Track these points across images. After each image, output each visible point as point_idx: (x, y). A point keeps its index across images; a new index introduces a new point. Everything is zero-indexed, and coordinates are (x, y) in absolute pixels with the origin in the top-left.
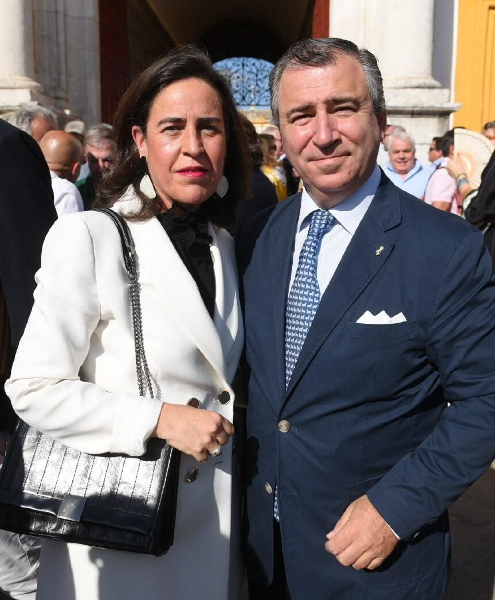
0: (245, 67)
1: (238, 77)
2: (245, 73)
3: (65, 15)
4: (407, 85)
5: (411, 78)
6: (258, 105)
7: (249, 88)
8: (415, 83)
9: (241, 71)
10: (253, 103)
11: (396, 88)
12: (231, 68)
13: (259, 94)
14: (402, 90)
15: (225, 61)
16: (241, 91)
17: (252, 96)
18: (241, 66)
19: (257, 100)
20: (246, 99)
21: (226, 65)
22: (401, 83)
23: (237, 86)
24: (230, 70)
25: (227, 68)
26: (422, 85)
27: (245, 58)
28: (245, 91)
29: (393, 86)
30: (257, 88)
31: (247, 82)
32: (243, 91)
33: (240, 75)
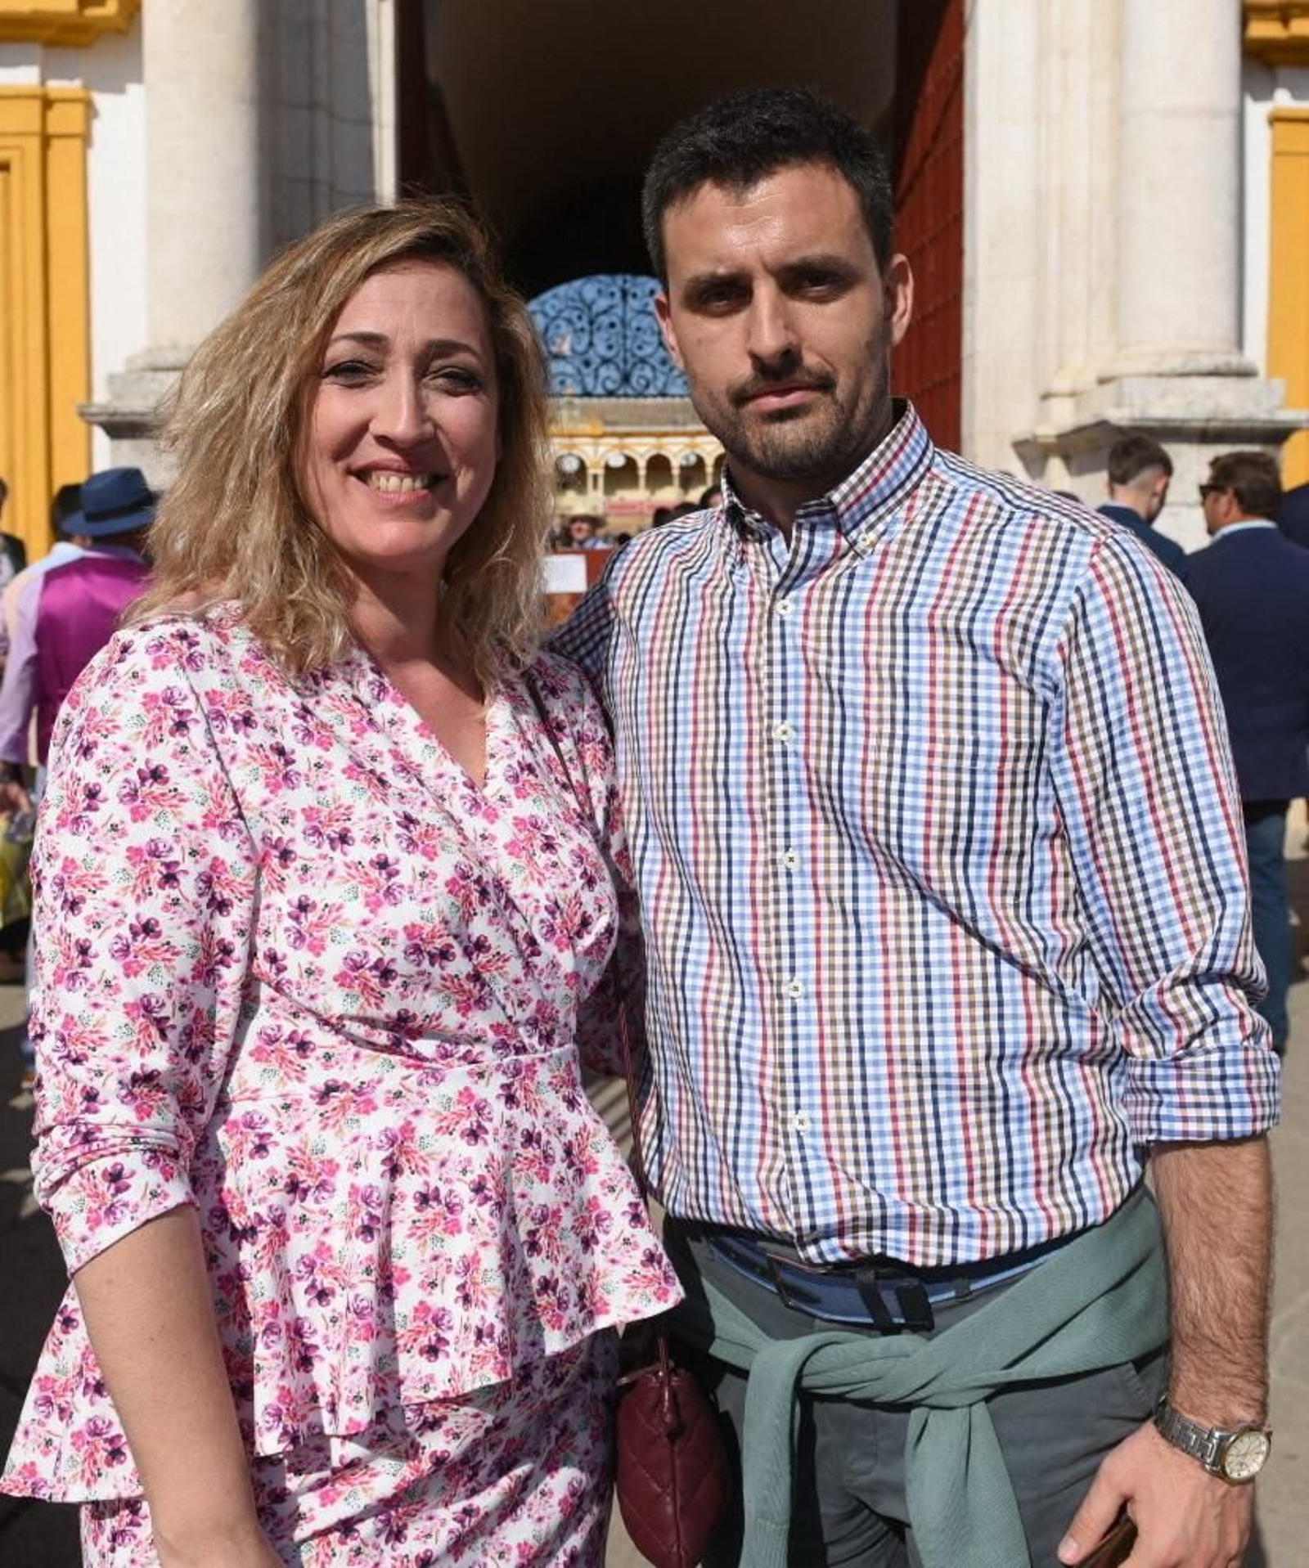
0: (630, 299)
1: (612, 325)
2: (629, 315)
3: (332, 188)
4: (1188, 368)
5: (1197, 352)
6: (663, 395)
7: (640, 353)
8: (1206, 363)
9: (619, 311)
10: (651, 390)
11: (1160, 375)
12: (593, 302)
13: (666, 369)
14: (1177, 382)
15: (577, 284)
16: (619, 360)
17: (648, 372)
18: (618, 295)
19: (660, 384)
20: (634, 380)
21: (580, 294)
22: (1175, 363)
23: (610, 347)
24: (590, 307)
25: (582, 300)
26: (1223, 369)
27: (629, 277)
28: (631, 361)
29: (1155, 369)
30: (661, 353)
31: (635, 338)
32: (625, 361)
33: (615, 319)
